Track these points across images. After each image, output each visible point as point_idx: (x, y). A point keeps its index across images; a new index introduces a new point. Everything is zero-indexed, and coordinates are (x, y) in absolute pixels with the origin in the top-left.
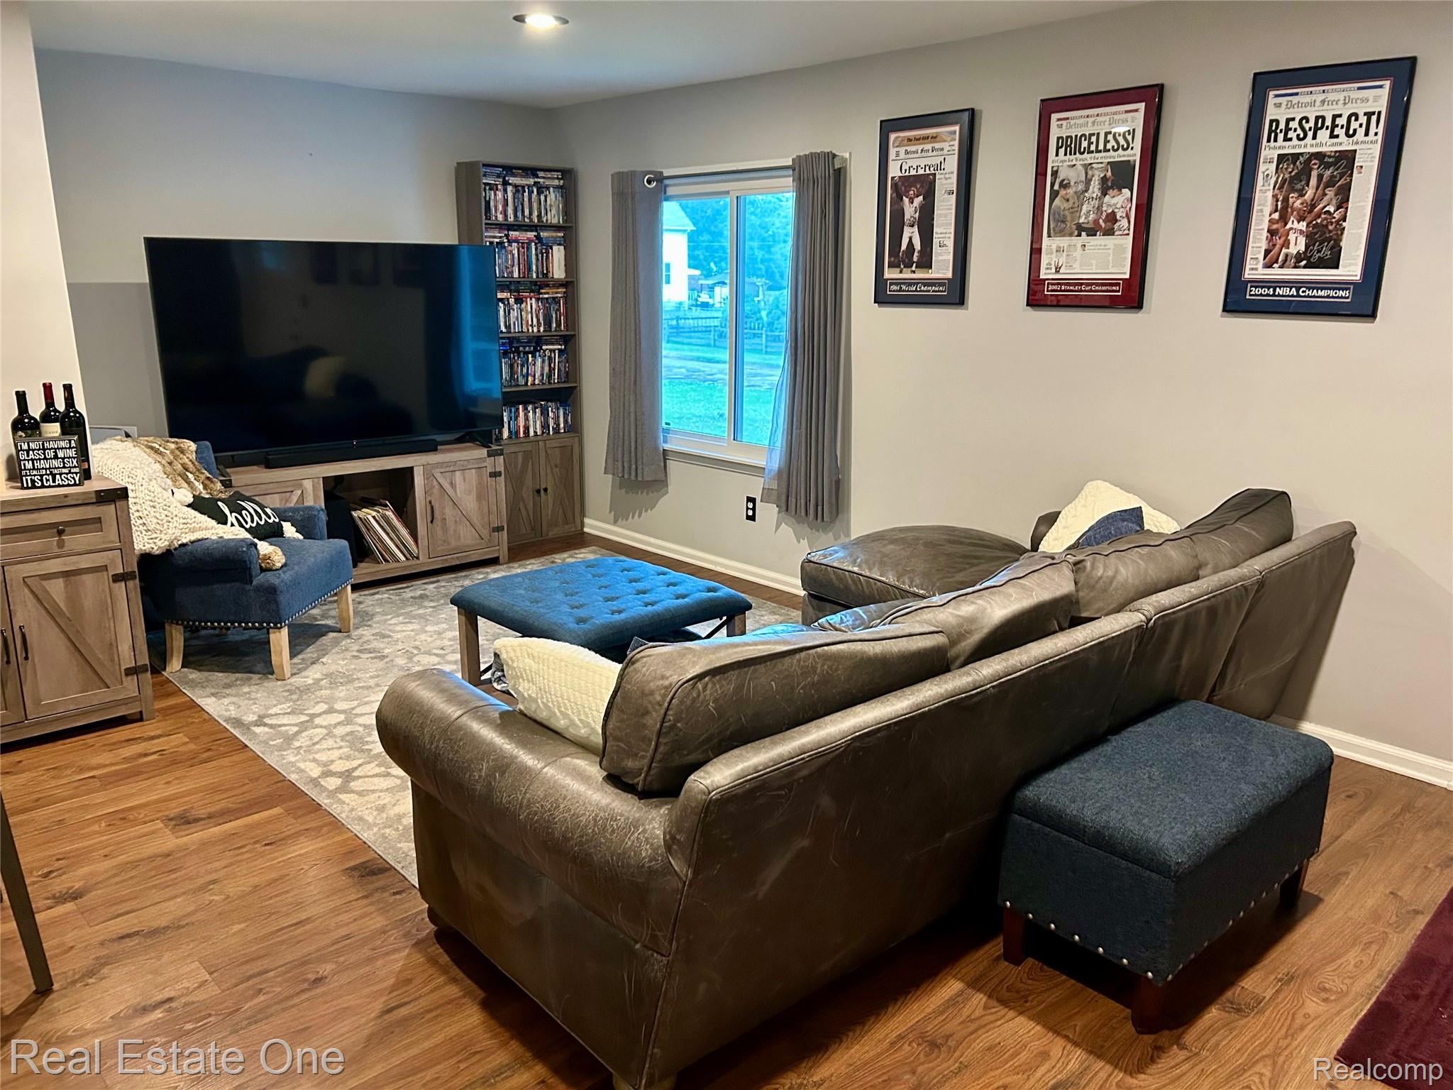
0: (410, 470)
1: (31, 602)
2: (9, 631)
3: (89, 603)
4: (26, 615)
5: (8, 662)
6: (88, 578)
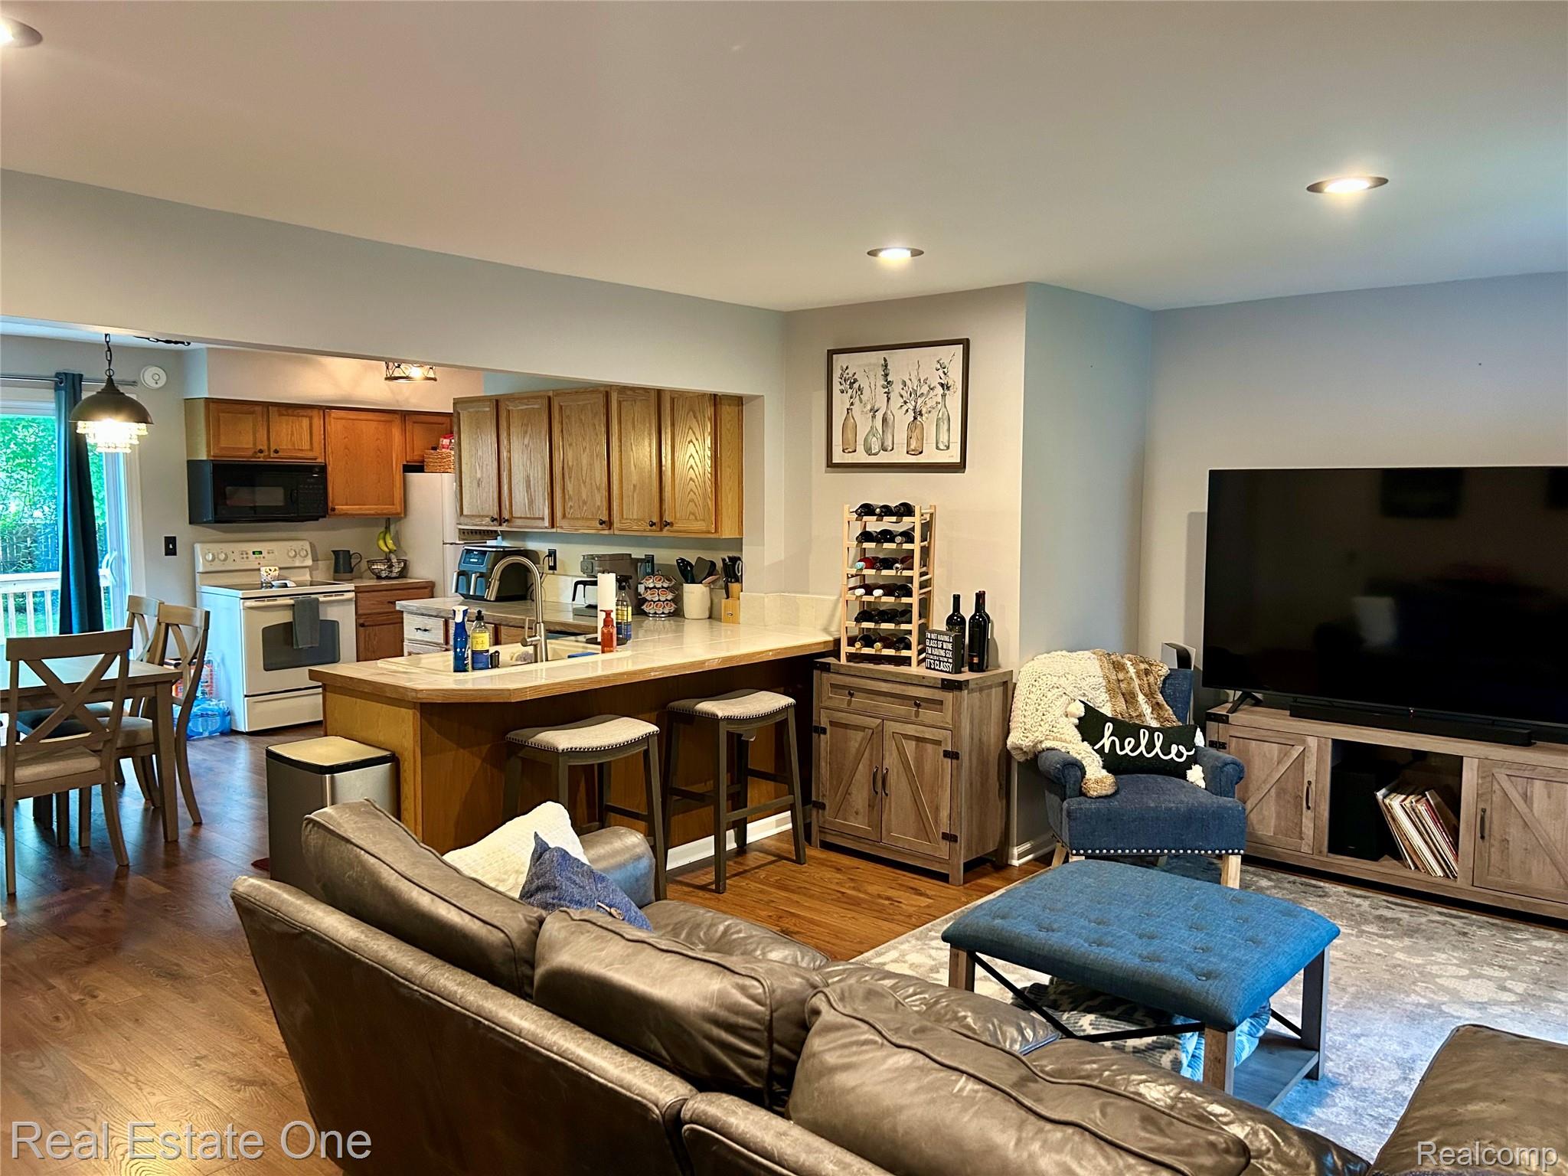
0: (1459, 760)
1: (895, 753)
2: (880, 769)
3: (928, 767)
4: (891, 761)
5: (877, 793)
6: (929, 747)
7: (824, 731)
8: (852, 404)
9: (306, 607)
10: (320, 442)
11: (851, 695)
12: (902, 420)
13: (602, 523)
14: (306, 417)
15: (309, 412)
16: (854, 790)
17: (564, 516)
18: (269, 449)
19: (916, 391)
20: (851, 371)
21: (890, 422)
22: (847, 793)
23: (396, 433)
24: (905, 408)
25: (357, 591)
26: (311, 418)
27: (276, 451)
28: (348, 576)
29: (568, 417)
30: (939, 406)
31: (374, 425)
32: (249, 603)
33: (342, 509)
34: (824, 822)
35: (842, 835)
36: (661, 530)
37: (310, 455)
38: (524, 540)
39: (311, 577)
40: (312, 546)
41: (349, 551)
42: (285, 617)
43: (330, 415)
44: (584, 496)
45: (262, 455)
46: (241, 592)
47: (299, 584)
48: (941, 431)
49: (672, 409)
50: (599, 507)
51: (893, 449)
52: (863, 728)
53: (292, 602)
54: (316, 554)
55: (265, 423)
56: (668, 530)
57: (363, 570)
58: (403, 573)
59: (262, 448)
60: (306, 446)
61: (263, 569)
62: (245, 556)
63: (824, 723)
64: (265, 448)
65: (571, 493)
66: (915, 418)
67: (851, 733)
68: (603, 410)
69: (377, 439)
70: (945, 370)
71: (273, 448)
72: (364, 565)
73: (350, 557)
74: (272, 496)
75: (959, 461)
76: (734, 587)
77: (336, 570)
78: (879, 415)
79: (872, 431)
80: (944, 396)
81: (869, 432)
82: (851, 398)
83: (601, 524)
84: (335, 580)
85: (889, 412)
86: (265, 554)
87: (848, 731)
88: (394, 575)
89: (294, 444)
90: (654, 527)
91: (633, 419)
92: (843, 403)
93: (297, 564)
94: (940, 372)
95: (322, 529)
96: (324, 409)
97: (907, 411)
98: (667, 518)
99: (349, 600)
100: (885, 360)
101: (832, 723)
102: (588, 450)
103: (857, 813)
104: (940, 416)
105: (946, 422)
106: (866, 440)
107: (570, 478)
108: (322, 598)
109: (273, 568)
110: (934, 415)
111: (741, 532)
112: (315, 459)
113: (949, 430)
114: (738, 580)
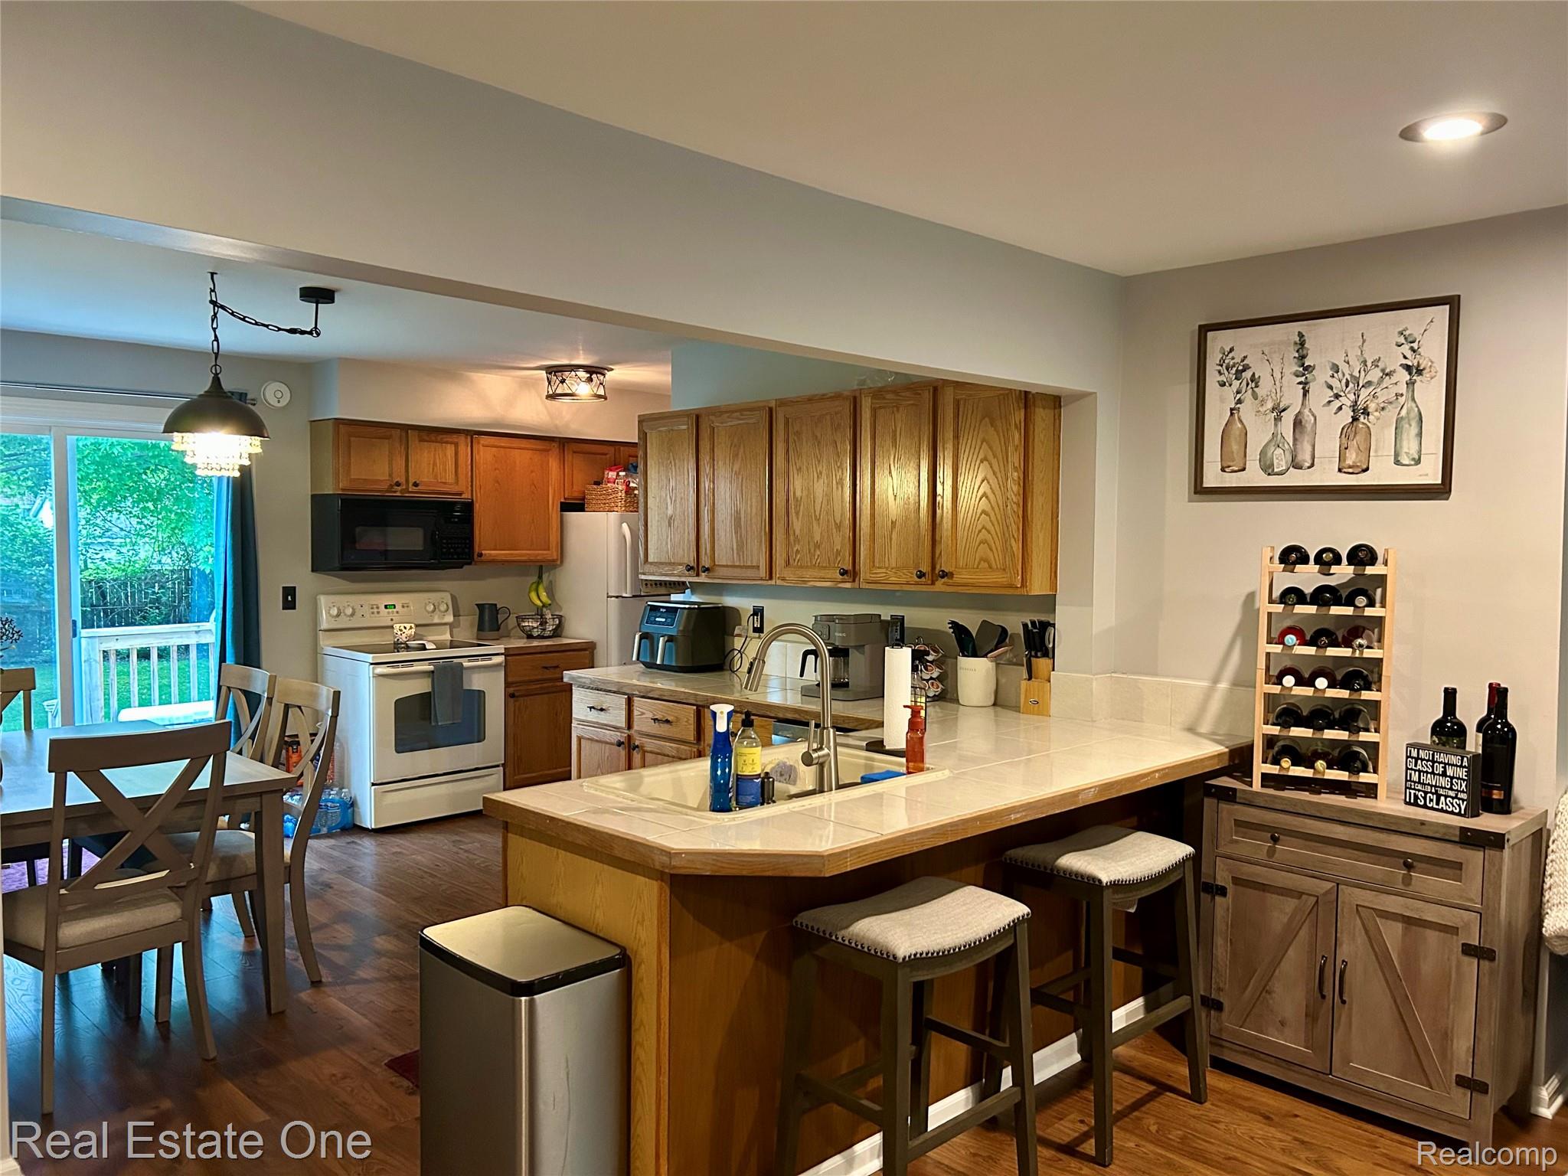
1: (1361, 938)
2: (1330, 961)
3: (1427, 967)
4: (1352, 948)
5: (1323, 997)
6: (1432, 936)
7: (1222, 891)
8: (1239, 402)
9: (448, 674)
10: (467, 474)
11: (1275, 840)
12: (1330, 424)
13: (844, 573)
14: (451, 443)
15: (454, 438)
16: (1277, 987)
17: (788, 563)
18: (407, 481)
19: (1357, 380)
20: (1238, 356)
21: (1309, 427)
22: (1265, 990)
23: (554, 464)
24: (1337, 404)
25: (507, 653)
26: (456, 445)
27: (416, 485)
28: (495, 634)
29: (798, 434)
30: (1402, 400)
31: (527, 454)
32: (380, 670)
33: (490, 555)
34: (1221, 1030)
35: (1253, 1053)
36: (933, 583)
37: (455, 489)
38: (721, 595)
39: (452, 636)
40: (454, 598)
41: (496, 605)
42: (421, 686)
43: (479, 443)
44: (817, 538)
45: (399, 488)
46: (372, 655)
47: (440, 646)
48: (1405, 436)
49: (957, 415)
50: (838, 552)
51: (1312, 465)
52: (1299, 894)
53: (431, 668)
54: (458, 607)
55: (403, 452)
56: (944, 584)
57: (510, 627)
58: (557, 632)
59: (398, 479)
60: (450, 478)
61: (396, 626)
62: (375, 610)
63: (1222, 878)
64: (402, 480)
65: (798, 532)
66: (1355, 419)
67: (1273, 899)
68: (847, 422)
69: (532, 472)
70: (1415, 345)
71: (412, 481)
72: (512, 621)
73: (497, 611)
74: (409, 539)
75: (1440, 482)
76: (1041, 663)
77: (481, 628)
78: (1288, 418)
79: (1276, 440)
80: (1411, 384)
81: (1270, 441)
82: (1238, 392)
83: (842, 574)
84: (478, 639)
85: (1306, 411)
86: (399, 608)
87: (1268, 895)
88: (547, 633)
89: (436, 477)
90: (923, 579)
91: (895, 432)
92: (1222, 400)
93: (436, 620)
94: (1406, 349)
95: (463, 579)
96: (472, 434)
97: (1340, 408)
98: (944, 565)
99: (498, 665)
100: (1301, 335)
101: (1236, 881)
102: (824, 476)
103: (1283, 1023)
104: (1404, 412)
105: (1414, 424)
106: (1263, 453)
107: (797, 513)
108: (466, 664)
109: (408, 626)
110: (1392, 414)
111: (1054, 585)
112: (461, 494)
113: (1420, 434)
114: (1048, 653)
